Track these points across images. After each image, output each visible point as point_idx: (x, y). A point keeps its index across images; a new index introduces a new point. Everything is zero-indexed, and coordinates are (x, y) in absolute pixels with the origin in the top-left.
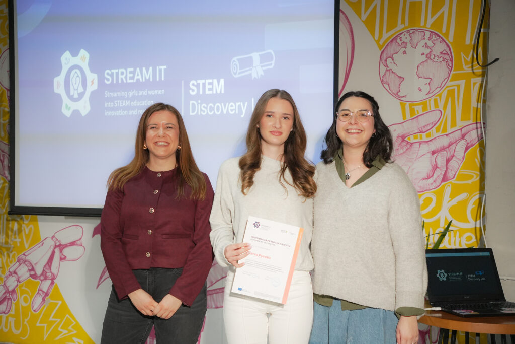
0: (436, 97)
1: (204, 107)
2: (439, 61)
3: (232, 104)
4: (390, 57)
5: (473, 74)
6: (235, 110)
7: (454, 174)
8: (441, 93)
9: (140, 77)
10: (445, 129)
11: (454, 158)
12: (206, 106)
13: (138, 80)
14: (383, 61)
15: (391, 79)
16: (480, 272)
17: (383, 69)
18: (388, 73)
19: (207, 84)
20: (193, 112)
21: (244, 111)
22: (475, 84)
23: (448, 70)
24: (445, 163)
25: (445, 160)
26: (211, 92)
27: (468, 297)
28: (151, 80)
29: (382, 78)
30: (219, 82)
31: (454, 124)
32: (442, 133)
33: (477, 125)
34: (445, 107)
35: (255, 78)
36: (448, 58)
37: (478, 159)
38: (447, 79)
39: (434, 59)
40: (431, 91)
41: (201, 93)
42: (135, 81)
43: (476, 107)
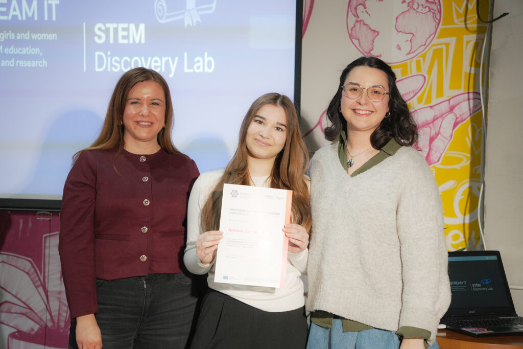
0: (418, 59)
1: (116, 61)
2: (423, 12)
3: (156, 58)
4: (362, 4)
5: (465, 30)
6: (161, 67)
7: (439, 156)
8: (426, 53)
9: (17, 13)
10: (429, 99)
11: (439, 136)
12: (118, 60)
13: (15, 17)
14: (353, 9)
15: (363, 33)
16: (487, 280)
17: (352, 20)
18: (358, 25)
19: (120, 29)
20: (100, 66)
21: (173, 69)
22: (468, 42)
23: (435, 23)
24: (428, 143)
25: (428, 139)
26: (126, 41)
27: (474, 312)
28: (36, 18)
29: (350, 32)
30: (137, 28)
31: (440, 93)
32: (425, 103)
33: (469, 96)
34: (430, 72)
35: (189, 25)
36: (435, 8)
37: (469, 138)
38: (433, 36)
39: (418, 8)
40: (412, 51)
41: (112, 41)
42: (10, 18)
43: (468, 71)
